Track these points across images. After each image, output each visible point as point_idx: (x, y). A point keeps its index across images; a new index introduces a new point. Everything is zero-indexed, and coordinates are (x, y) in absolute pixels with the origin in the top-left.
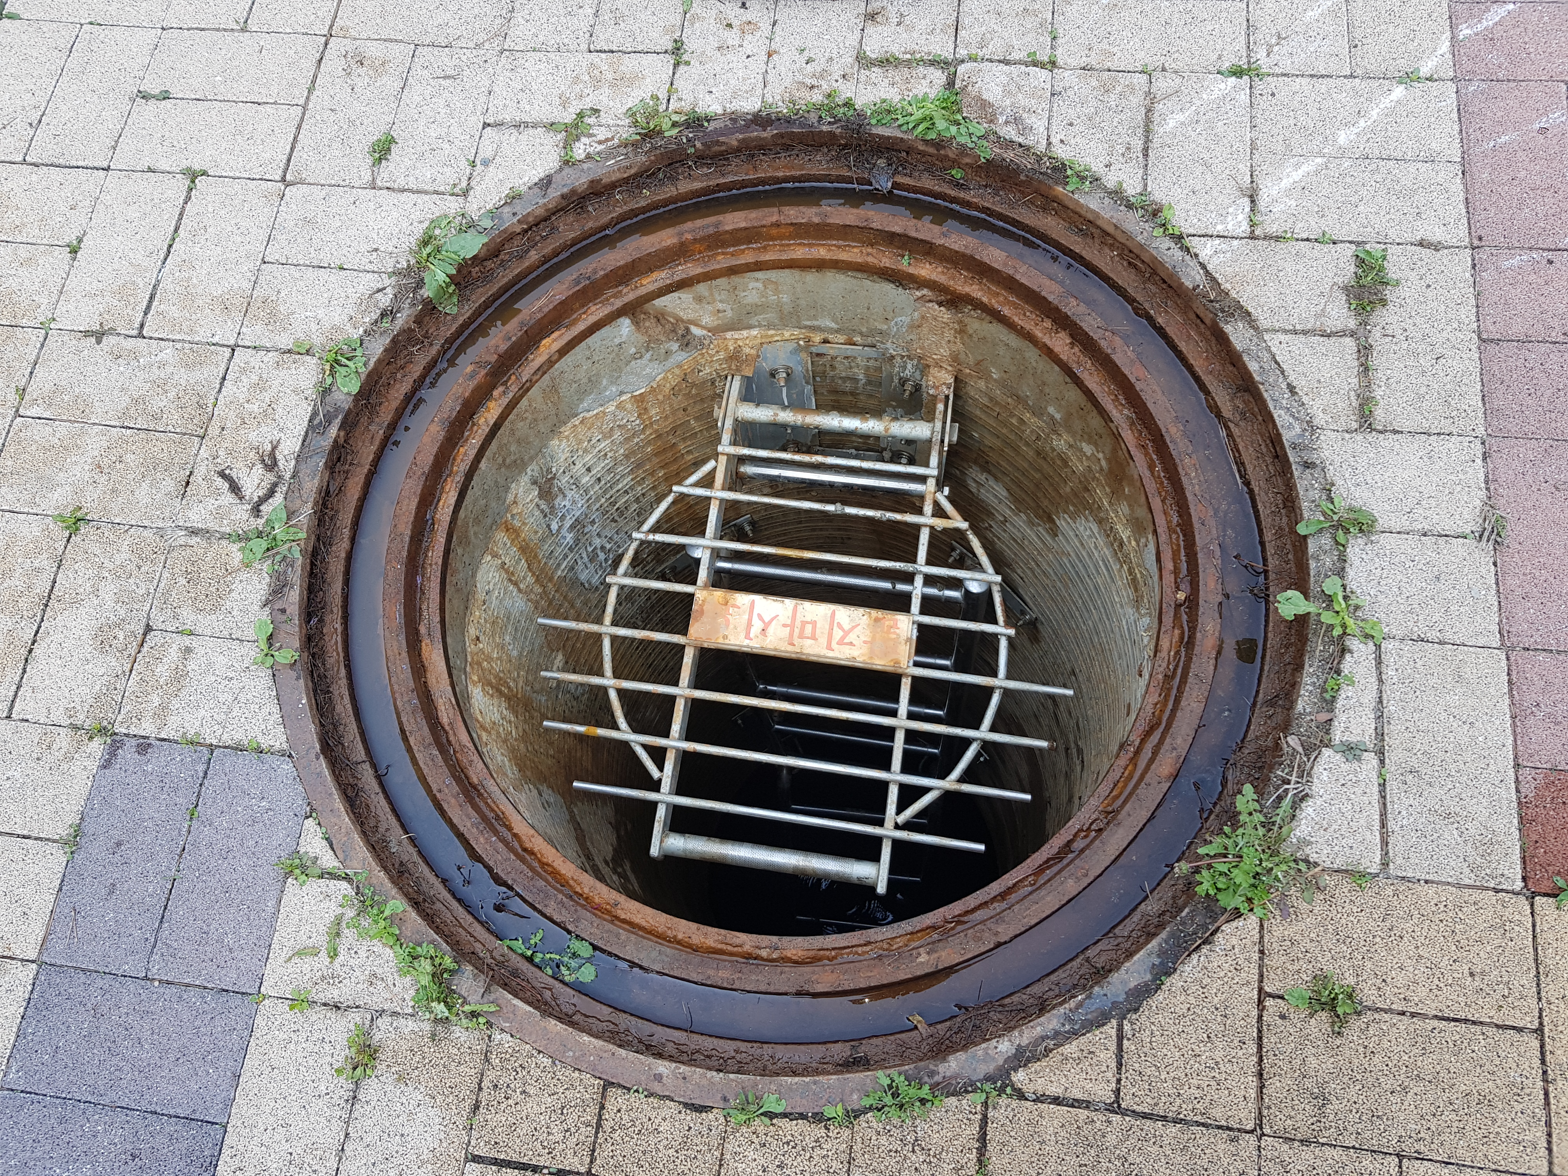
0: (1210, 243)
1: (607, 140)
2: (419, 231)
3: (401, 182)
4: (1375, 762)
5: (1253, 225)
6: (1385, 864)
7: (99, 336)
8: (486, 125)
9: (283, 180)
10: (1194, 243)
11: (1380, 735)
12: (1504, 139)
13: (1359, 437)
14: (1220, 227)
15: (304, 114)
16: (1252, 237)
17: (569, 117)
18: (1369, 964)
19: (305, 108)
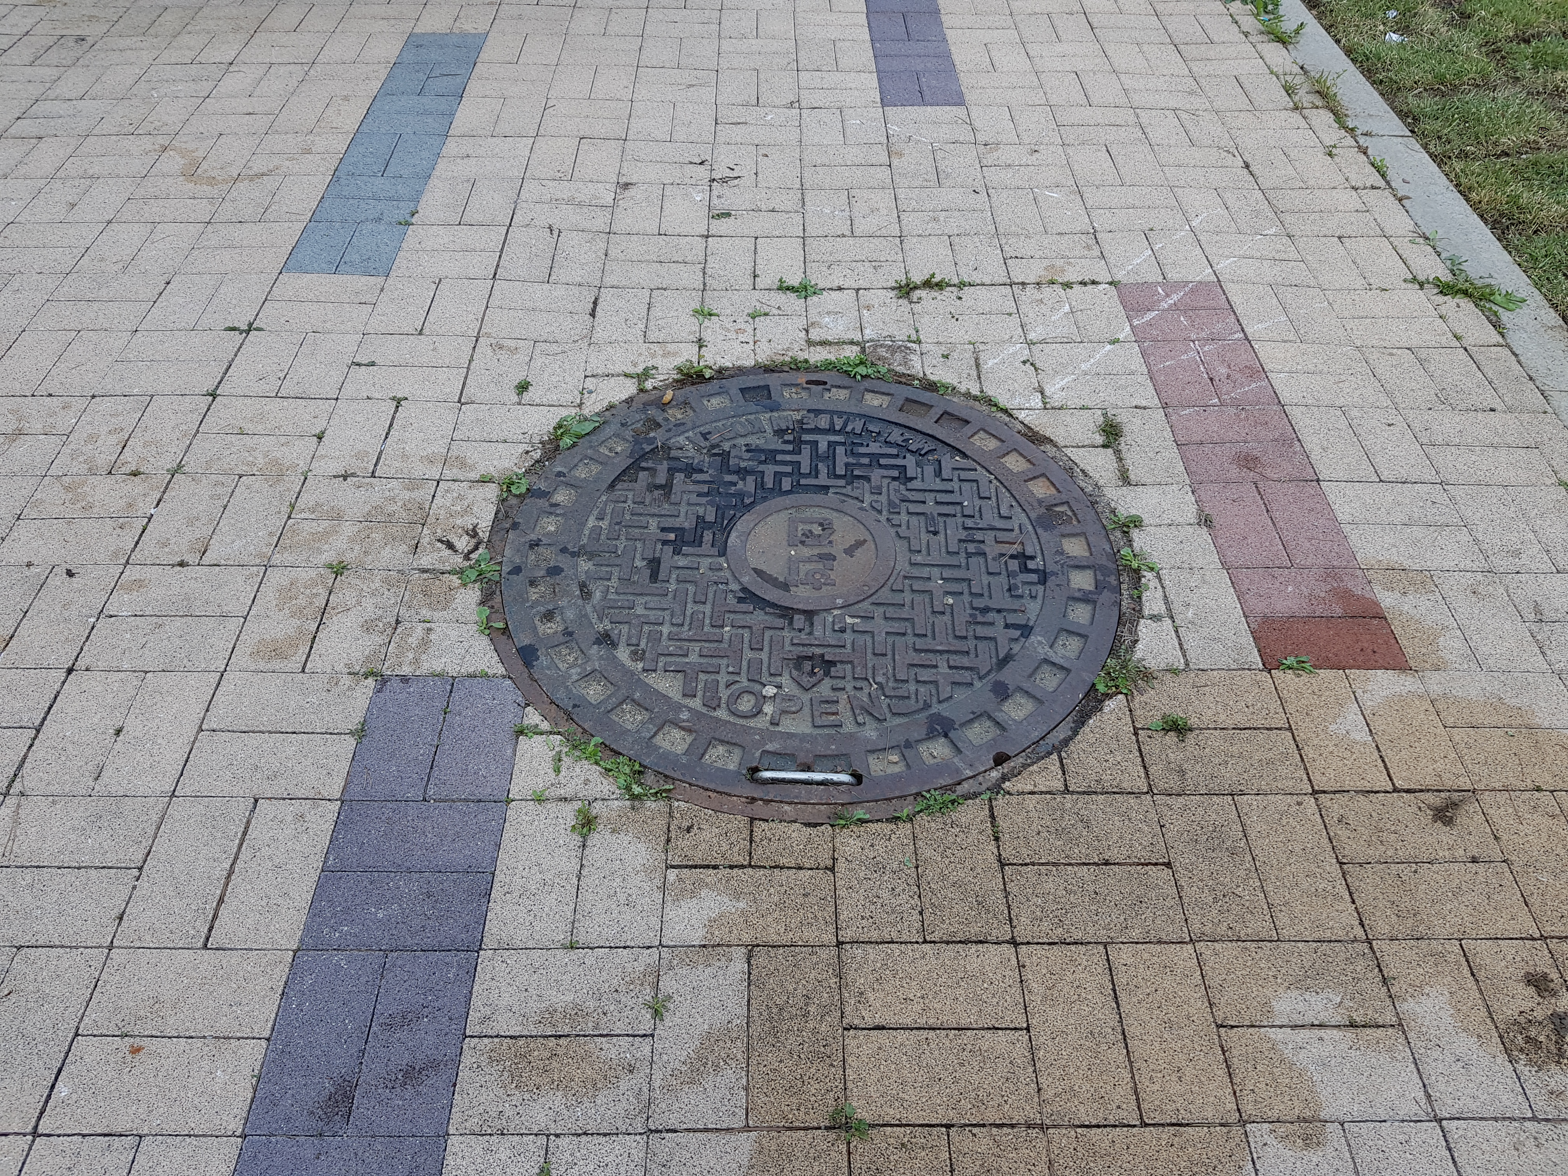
0: (1023, 412)
1: (665, 380)
2: (554, 423)
3: (538, 401)
4: (1170, 622)
5: (1045, 403)
6: (1187, 665)
7: (345, 478)
8: (586, 377)
9: (459, 401)
10: (1015, 413)
11: (1169, 610)
12: (1167, 363)
13: (1124, 488)
14: (1027, 405)
15: (468, 372)
16: (1045, 408)
17: (639, 369)
18: (1190, 708)
19: (468, 368)
